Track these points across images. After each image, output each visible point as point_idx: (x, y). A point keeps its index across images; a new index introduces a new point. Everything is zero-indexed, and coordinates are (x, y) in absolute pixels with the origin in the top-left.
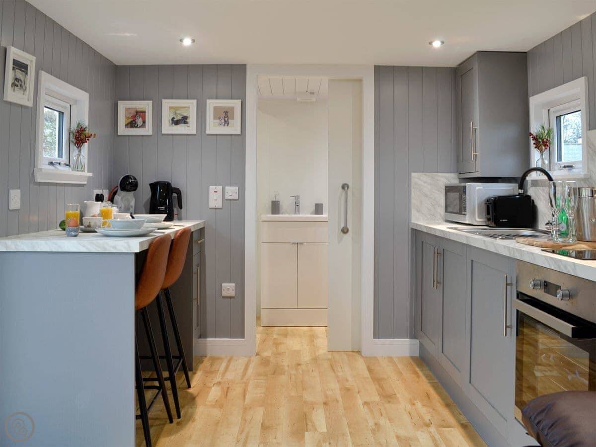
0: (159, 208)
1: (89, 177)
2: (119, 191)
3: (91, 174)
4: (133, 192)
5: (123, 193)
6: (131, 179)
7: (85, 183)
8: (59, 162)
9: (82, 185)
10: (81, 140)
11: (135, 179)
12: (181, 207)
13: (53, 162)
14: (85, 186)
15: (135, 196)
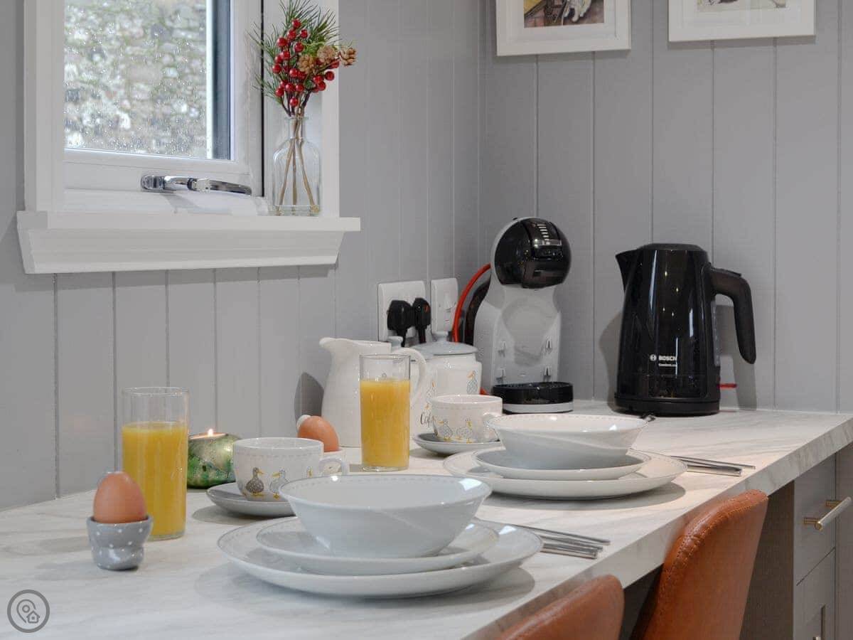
0: (653, 358)
1: (348, 235)
2: (495, 284)
3: (354, 224)
4: (550, 291)
5: (512, 293)
6: (541, 237)
7: (331, 260)
8: (187, 176)
9: (321, 271)
10: (302, 78)
11: (555, 233)
12: (748, 352)
13: (167, 179)
14: (331, 272)
15: (560, 304)
